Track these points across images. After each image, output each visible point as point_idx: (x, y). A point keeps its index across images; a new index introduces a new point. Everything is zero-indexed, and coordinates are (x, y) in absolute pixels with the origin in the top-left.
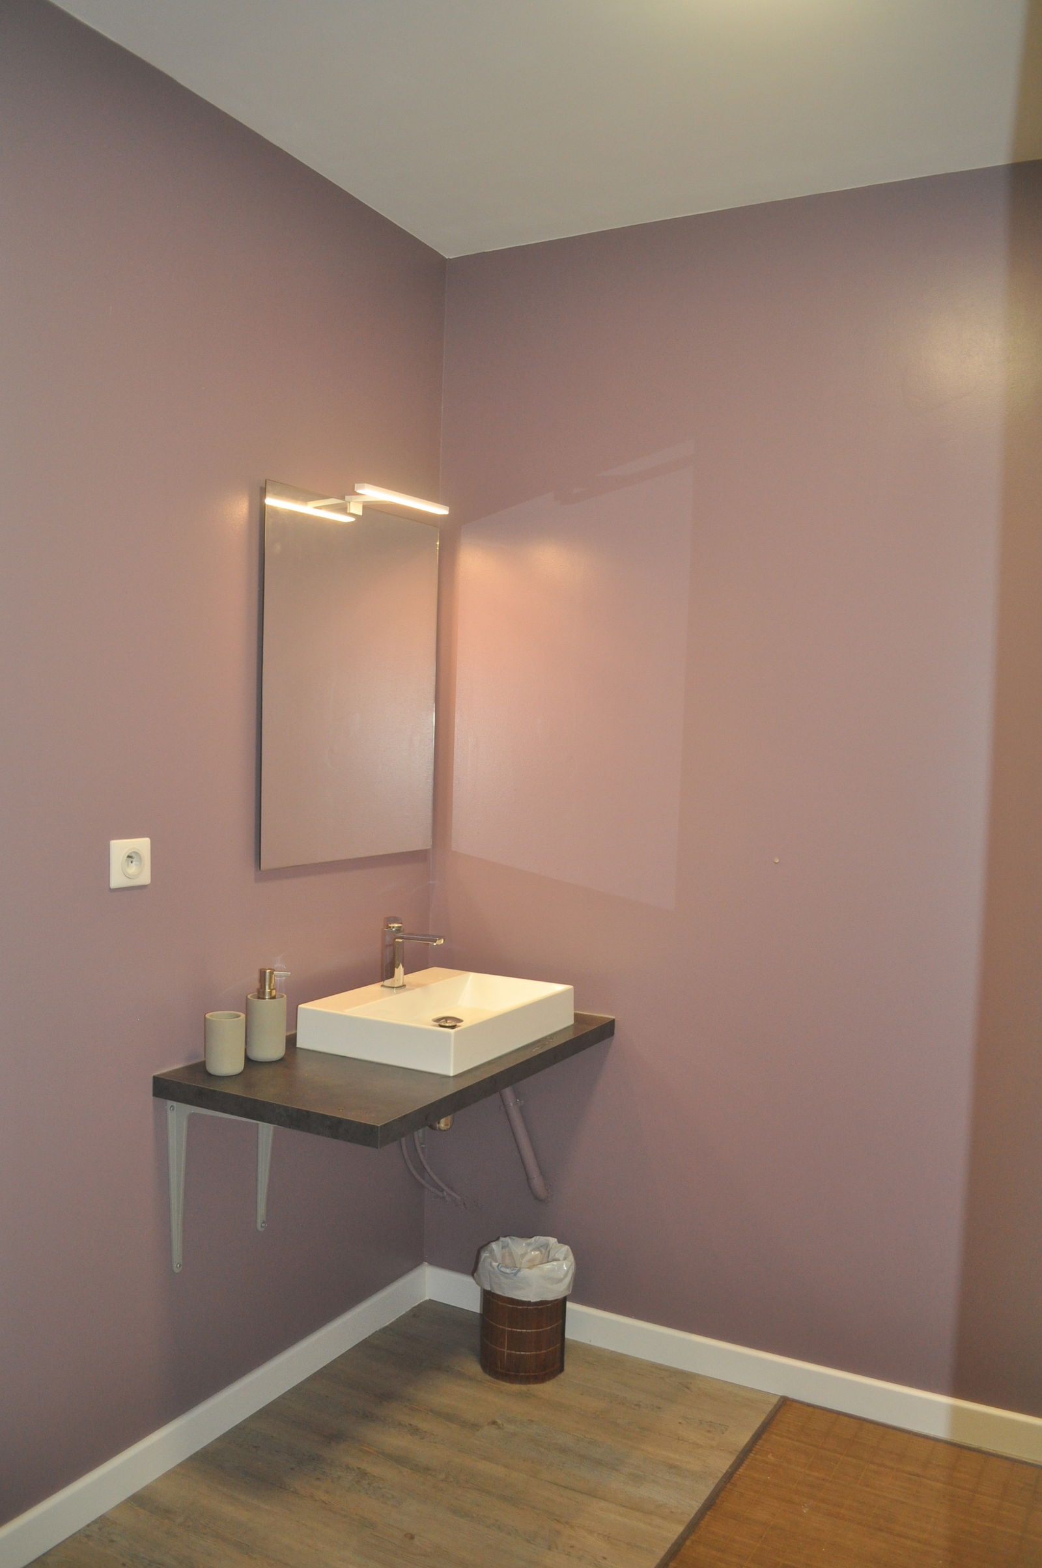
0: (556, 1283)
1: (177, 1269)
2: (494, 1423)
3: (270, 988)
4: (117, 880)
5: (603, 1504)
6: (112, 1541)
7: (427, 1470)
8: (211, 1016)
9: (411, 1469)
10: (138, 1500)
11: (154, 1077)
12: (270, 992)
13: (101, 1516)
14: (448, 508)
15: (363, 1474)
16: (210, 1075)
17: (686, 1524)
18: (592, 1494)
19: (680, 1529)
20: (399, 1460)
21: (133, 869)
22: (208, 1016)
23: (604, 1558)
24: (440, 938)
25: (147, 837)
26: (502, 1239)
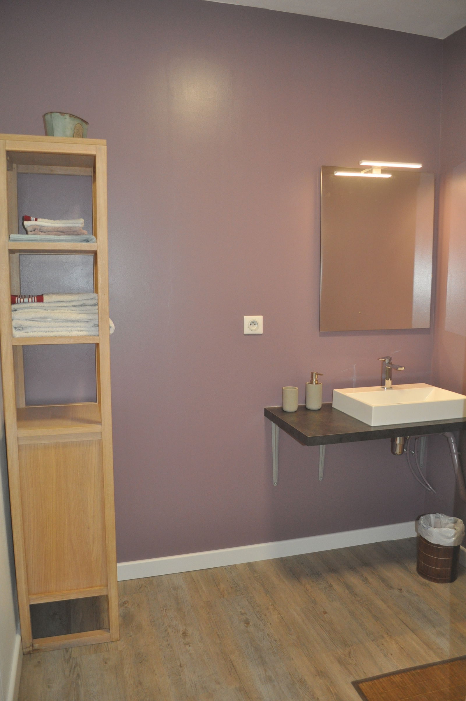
0: (447, 538)
1: (275, 484)
2: (401, 590)
3: (315, 380)
4: (247, 330)
5: (414, 637)
6: (231, 573)
7: (356, 595)
8: (284, 388)
9: (349, 592)
10: (250, 565)
11: (265, 408)
12: (315, 382)
13: (234, 565)
14: (421, 164)
15: (331, 586)
16: (284, 411)
17: (443, 660)
18: (413, 631)
19: (438, 660)
20: (349, 587)
21: (254, 328)
22: (283, 388)
23: (391, 654)
24: (402, 367)
25: (262, 315)
26: (438, 514)
